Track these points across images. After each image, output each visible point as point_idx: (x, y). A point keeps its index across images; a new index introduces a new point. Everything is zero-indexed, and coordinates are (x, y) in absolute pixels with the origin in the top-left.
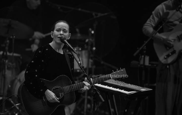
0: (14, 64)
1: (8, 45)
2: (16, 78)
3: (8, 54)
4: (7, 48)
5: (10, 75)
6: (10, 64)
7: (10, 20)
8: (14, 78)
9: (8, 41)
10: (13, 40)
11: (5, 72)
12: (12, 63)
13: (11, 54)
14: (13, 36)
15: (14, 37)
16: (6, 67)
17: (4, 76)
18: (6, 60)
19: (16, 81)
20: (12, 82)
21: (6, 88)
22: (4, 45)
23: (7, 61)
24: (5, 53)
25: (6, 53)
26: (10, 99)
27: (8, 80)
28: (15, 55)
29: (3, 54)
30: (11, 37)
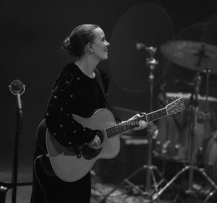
0: (209, 114)
1: (199, 83)
2: (211, 137)
3: (200, 97)
4: (197, 89)
5: (202, 132)
6: (203, 113)
7: (204, 43)
8: (208, 136)
9: (199, 78)
10: (208, 76)
11: (194, 127)
12: (206, 112)
13: (204, 98)
14: (207, 69)
15: (209, 71)
16: (196, 119)
17: (192, 134)
18: (195, 107)
19: (212, 141)
20: (205, 143)
21: (196, 151)
22: (192, 84)
23: (197, 109)
24: (194, 97)
25: (197, 97)
26: (202, 170)
27: (199, 140)
28: (210, 99)
29: (192, 98)
30: (205, 71)
